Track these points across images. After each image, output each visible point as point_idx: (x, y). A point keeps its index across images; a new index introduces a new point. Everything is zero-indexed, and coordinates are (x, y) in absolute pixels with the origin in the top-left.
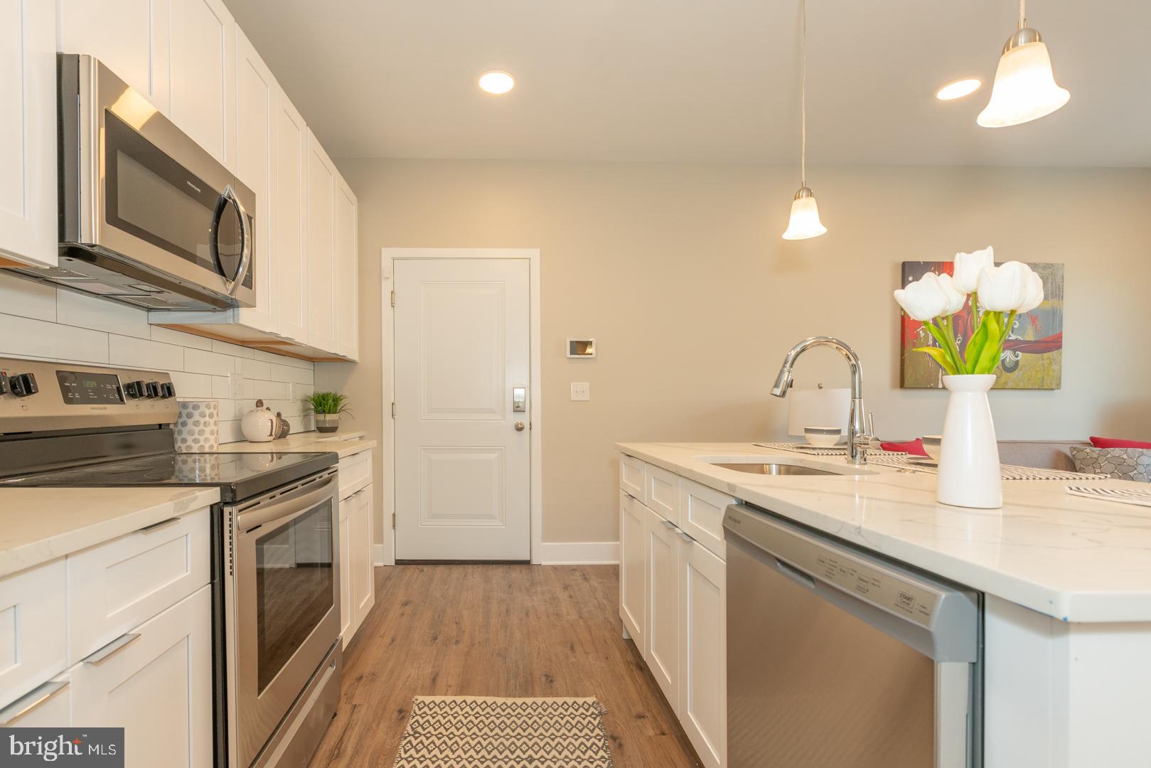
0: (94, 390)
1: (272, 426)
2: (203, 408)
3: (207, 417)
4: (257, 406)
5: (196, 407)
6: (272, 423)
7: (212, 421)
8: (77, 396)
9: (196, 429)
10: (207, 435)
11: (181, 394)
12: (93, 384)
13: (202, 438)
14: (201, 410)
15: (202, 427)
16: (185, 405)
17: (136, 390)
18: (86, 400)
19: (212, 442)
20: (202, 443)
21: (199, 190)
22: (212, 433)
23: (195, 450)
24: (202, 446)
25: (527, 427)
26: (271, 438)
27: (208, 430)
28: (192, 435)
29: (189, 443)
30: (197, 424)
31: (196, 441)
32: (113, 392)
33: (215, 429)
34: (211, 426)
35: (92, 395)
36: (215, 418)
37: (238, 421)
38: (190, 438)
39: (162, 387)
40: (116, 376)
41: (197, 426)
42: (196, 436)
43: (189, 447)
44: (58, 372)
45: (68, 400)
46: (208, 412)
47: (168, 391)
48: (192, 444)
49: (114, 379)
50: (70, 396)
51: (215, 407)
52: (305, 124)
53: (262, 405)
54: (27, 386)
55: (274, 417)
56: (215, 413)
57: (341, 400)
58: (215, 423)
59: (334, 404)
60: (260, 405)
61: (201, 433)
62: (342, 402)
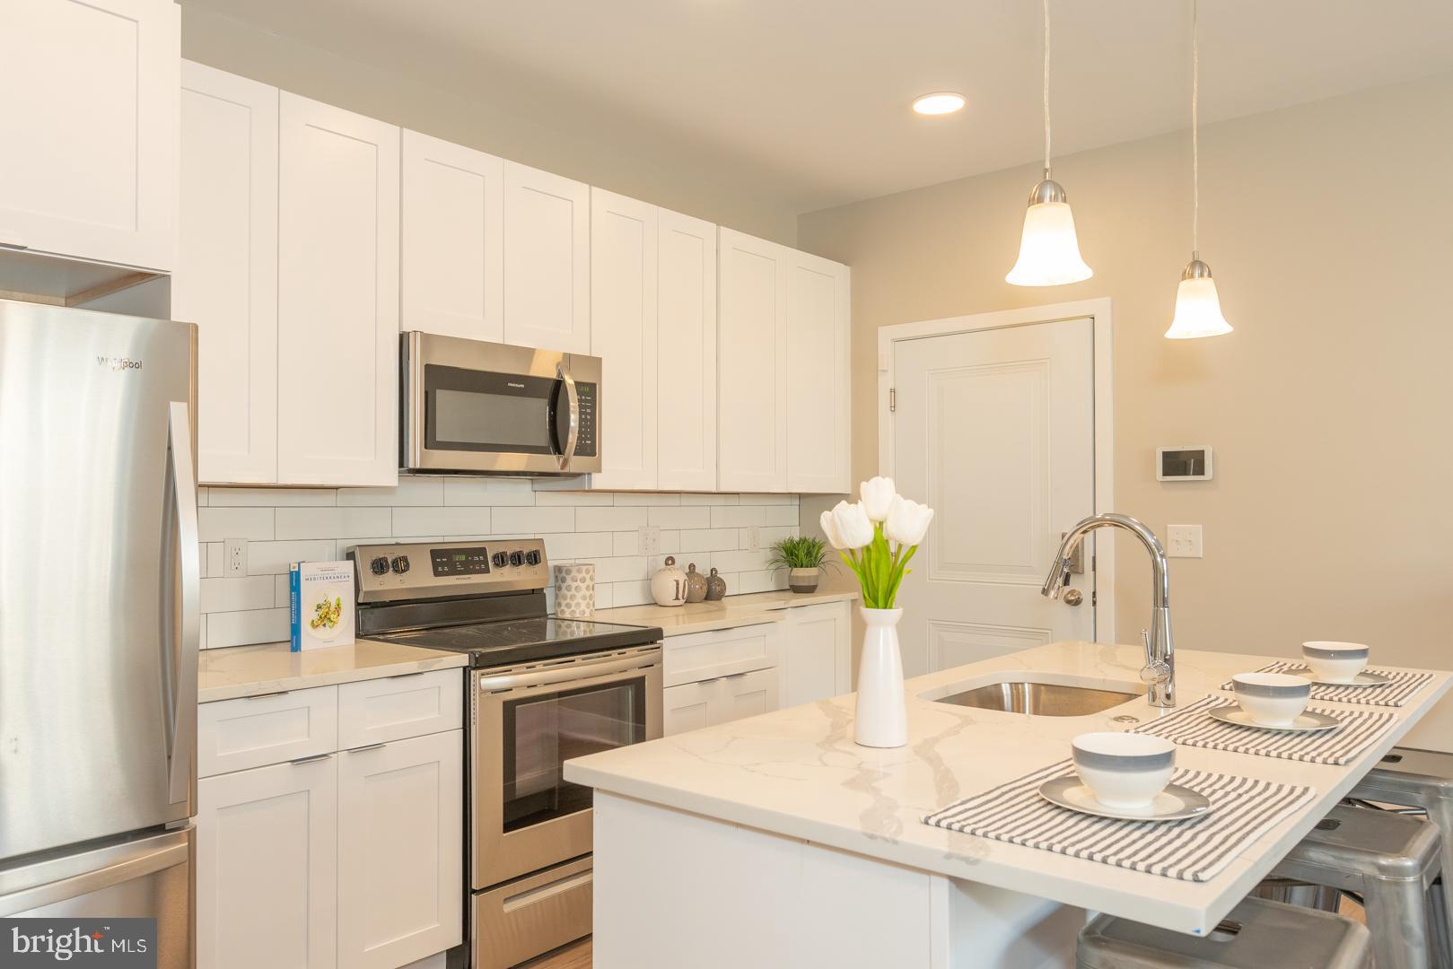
0: (462, 563)
1: (677, 588)
2: (574, 573)
3: (579, 582)
4: (667, 564)
5: (568, 572)
6: (678, 584)
7: (583, 586)
8: (446, 569)
9: (569, 594)
10: (579, 599)
11: (552, 557)
12: (463, 558)
13: (573, 603)
14: (572, 574)
15: (573, 592)
16: (558, 569)
17: (517, 559)
18: (454, 572)
19: (583, 607)
20: (573, 608)
21: (522, 386)
22: (584, 598)
23: (567, 615)
24: (574, 610)
25: (1087, 599)
26: (682, 602)
27: (579, 595)
28: (566, 599)
29: (563, 607)
30: (569, 588)
31: (568, 606)
32: (480, 562)
33: (588, 594)
34: (584, 592)
35: (459, 568)
36: (588, 582)
37: (648, 580)
38: (564, 603)
39: (529, 555)
40: (485, 549)
41: (569, 591)
42: (568, 601)
43: (563, 611)
44: (432, 551)
45: (437, 574)
46: (579, 576)
47: (534, 558)
48: (565, 609)
49: (482, 551)
50: (440, 569)
51: (587, 572)
52: (714, 226)
53: (673, 563)
54: (401, 565)
55: (682, 578)
56: (588, 577)
57: (820, 548)
58: (588, 588)
59: (809, 554)
60: (670, 562)
61: (573, 597)
62: (822, 551)
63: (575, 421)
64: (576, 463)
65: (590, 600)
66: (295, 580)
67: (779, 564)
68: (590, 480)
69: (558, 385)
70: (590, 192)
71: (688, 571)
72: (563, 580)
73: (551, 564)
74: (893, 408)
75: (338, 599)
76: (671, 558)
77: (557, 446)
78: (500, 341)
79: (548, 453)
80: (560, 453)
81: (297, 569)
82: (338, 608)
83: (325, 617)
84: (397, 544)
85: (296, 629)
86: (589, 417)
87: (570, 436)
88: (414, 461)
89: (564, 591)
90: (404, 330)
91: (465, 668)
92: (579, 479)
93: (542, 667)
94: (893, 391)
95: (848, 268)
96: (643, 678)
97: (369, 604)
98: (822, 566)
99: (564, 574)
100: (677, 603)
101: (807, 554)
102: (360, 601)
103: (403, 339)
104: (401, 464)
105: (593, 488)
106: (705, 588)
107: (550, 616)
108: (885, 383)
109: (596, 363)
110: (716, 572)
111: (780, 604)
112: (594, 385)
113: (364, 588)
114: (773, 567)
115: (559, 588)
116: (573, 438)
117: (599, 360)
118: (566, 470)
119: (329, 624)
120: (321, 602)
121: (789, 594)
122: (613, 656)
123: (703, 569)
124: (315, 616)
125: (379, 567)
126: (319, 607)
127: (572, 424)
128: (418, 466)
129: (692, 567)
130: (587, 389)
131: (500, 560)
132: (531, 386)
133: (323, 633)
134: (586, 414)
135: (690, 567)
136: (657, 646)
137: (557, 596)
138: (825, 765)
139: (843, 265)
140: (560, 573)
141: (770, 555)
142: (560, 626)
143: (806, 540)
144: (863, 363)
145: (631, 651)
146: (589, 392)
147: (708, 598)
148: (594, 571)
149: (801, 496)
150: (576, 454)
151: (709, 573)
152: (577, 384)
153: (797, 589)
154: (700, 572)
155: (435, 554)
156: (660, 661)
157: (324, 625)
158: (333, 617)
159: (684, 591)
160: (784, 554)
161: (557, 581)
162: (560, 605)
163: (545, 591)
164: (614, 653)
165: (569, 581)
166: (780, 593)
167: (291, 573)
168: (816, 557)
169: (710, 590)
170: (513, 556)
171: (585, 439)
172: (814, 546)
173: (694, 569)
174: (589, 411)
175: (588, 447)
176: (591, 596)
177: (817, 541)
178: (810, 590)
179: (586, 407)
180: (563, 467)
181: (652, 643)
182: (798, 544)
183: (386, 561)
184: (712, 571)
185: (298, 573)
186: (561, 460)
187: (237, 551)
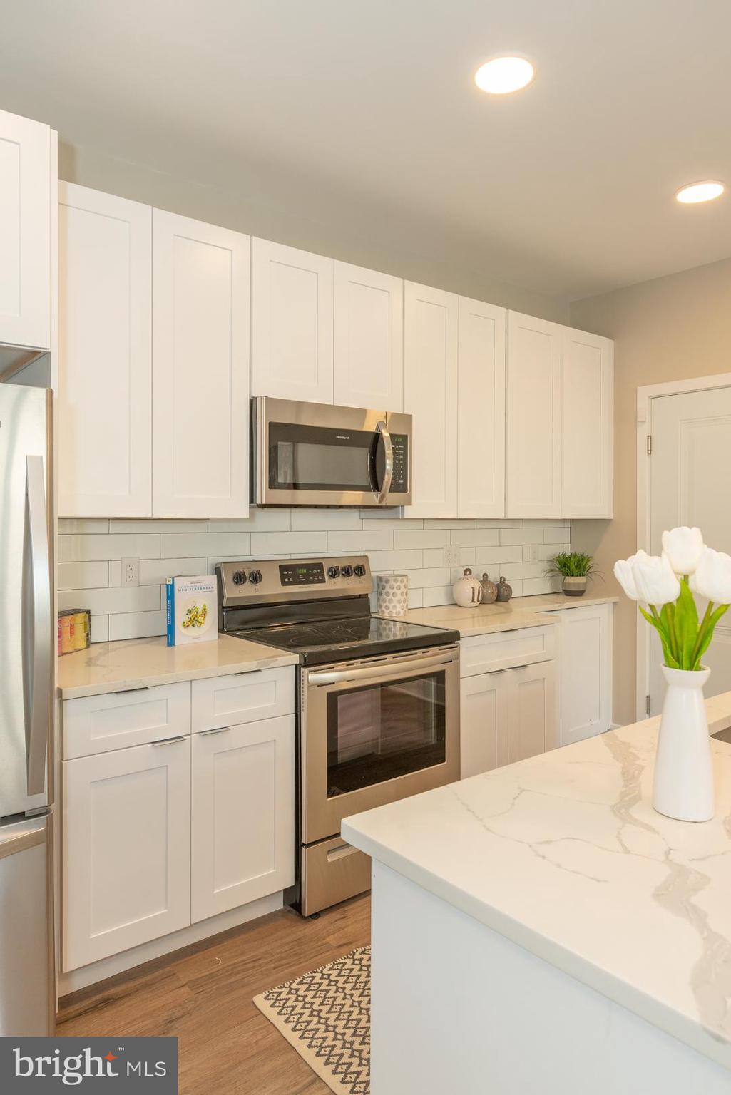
0: (304, 575)
1: (473, 593)
2: (392, 582)
3: (395, 589)
4: (465, 574)
5: (387, 581)
6: (474, 590)
7: (399, 592)
8: (291, 580)
9: (387, 598)
10: (395, 603)
11: (375, 569)
12: (304, 571)
13: (391, 605)
14: (390, 583)
15: (391, 597)
16: (380, 579)
17: (347, 572)
18: (297, 582)
20: (391, 609)
22: (399, 601)
23: (386, 615)
24: (391, 611)
26: (477, 604)
27: (395, 600)
28: (385, 602)
29: (383, 608)
30: (387, 594)
31: (387, 607)
32: (318, 574)
33: (402, 598)
34: (399, 597)
35: (302, 578)
36: (403, 589)
37: (451, 585)
38: (384, 605)
39: (356, 568)
40: (322, 564)
41: (388, 596)
42: (387, 603)
43: (383, 612)
44: (280, 566)
45: (284, 584)
46: (396, 585)
47: (361, 571)
48: (385, 610)
49: (320, 566)
50: (286, 580)
51: (402, 581)
52: (504, 309)
53: (470, 573)
54: (256, 578)
55: (477, 585)
56: (402, 586)
57: (588, 561)
58: (402, 594)
59: (578, 566)
60: (468, 573)
61: (390, 601)
62: (589, 564)
63: (389, 465)
64: (391, 498)
65: (404, 603)
66: (170, 590)
67: (555, 573)
68: (403, 510)
69: (377, 437)
70: (403, 284)
71: (482, 579)
72: (383, 588)
73: (374, 574)
74: (650, 452)
75: (205, 605)
76: (469, 570)
77: (376, 485)
78: (332, 404)
79: (370, 491)
80: (378, 490)
81: (171, 583)
82: (204, 611)
83: (194, 619)
84: (254, 561)
85: (171, 629)
86: (401, 462)
87: (386, 476)
88: (261, 498)
89: (384, 596)
90: (254, 395)
91: (296, 666)
92: (395, 509)
93: (359, 665)
94: (650, 438)
95: (612, 341)
96: (443, 672)
97: (232, 607)
98: (589, 575)
99: (384, 583)
100: (473, 604)
101: (577, 566)
102: (224, 605)
103: (253, 402)
104: (252, 500)
105: (405, 517)
106: (495, 593)
107: (373, 615)
108: (642, 432)
109: (407, 419)
110: (504, 580)
111: (556, 606)
112: (406, 436)
113: (227, 595)
114: (549, 575)
115: (380, 594)
116: (388, 479)
117: (410, 417)
118: (383, 504)
119: (196, 624)
120: (191, 607)
121: (562, 597)
122: (418, 654)
123: (494, 577)
124: (186, 619)
125: (239, 579)
126: (189, 612)
127: (387, 467)
128: (263, 502)
129: (485, 576)
130: (400, 440)
131: (334, 573)
132: (355, 438)
133: (193, 631)
134: (399, 459)
135: (483, 576)
136: (455, 645)
137: (379, 600)
138: (627, 852)
139: (608, 339)
140: (381, 582)
141: (547, 566)
142: (381, 624)
143: (576, 555)
144: (624, 417)
145: (433, 650)
146: (401, 442)
147: (498, 599)
148: (407, 581)
149: (571, 521)
150: (390, 491)
151: (499, 580)
152: (391, 435)
153: (569, 593)
154: (492, 580)
155: (283, 568)
156: (458, 657)
157: (193, 626)
158: (200, 619)
159: (479, 593)
160: (559, 566)
161: (379, 588)
162: (380, 606)
163: (369, 596)
164: (420, 652)
165: (387, 589)
166: (556, 596)
167: (167, 585)
168: (585, 567)
169: (499, 594)
170: (344, 569)
171: (399, 479)
172: (583, 560)
173: (487, 578)
174: (401, 457)
175: (401, 484)
176: (404, 600)
177: (584, 555)
178: (579, 593)
179: (399, 454)
180: (380, 502)
181: (451, 643)
182: (570, 558)
183: (244, 574)
184: (501, 578)
185: (172, 586)
186: (379, 496)
187: (131, 567)
